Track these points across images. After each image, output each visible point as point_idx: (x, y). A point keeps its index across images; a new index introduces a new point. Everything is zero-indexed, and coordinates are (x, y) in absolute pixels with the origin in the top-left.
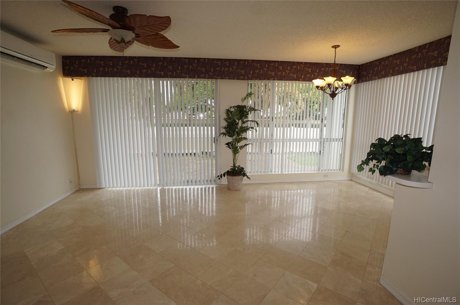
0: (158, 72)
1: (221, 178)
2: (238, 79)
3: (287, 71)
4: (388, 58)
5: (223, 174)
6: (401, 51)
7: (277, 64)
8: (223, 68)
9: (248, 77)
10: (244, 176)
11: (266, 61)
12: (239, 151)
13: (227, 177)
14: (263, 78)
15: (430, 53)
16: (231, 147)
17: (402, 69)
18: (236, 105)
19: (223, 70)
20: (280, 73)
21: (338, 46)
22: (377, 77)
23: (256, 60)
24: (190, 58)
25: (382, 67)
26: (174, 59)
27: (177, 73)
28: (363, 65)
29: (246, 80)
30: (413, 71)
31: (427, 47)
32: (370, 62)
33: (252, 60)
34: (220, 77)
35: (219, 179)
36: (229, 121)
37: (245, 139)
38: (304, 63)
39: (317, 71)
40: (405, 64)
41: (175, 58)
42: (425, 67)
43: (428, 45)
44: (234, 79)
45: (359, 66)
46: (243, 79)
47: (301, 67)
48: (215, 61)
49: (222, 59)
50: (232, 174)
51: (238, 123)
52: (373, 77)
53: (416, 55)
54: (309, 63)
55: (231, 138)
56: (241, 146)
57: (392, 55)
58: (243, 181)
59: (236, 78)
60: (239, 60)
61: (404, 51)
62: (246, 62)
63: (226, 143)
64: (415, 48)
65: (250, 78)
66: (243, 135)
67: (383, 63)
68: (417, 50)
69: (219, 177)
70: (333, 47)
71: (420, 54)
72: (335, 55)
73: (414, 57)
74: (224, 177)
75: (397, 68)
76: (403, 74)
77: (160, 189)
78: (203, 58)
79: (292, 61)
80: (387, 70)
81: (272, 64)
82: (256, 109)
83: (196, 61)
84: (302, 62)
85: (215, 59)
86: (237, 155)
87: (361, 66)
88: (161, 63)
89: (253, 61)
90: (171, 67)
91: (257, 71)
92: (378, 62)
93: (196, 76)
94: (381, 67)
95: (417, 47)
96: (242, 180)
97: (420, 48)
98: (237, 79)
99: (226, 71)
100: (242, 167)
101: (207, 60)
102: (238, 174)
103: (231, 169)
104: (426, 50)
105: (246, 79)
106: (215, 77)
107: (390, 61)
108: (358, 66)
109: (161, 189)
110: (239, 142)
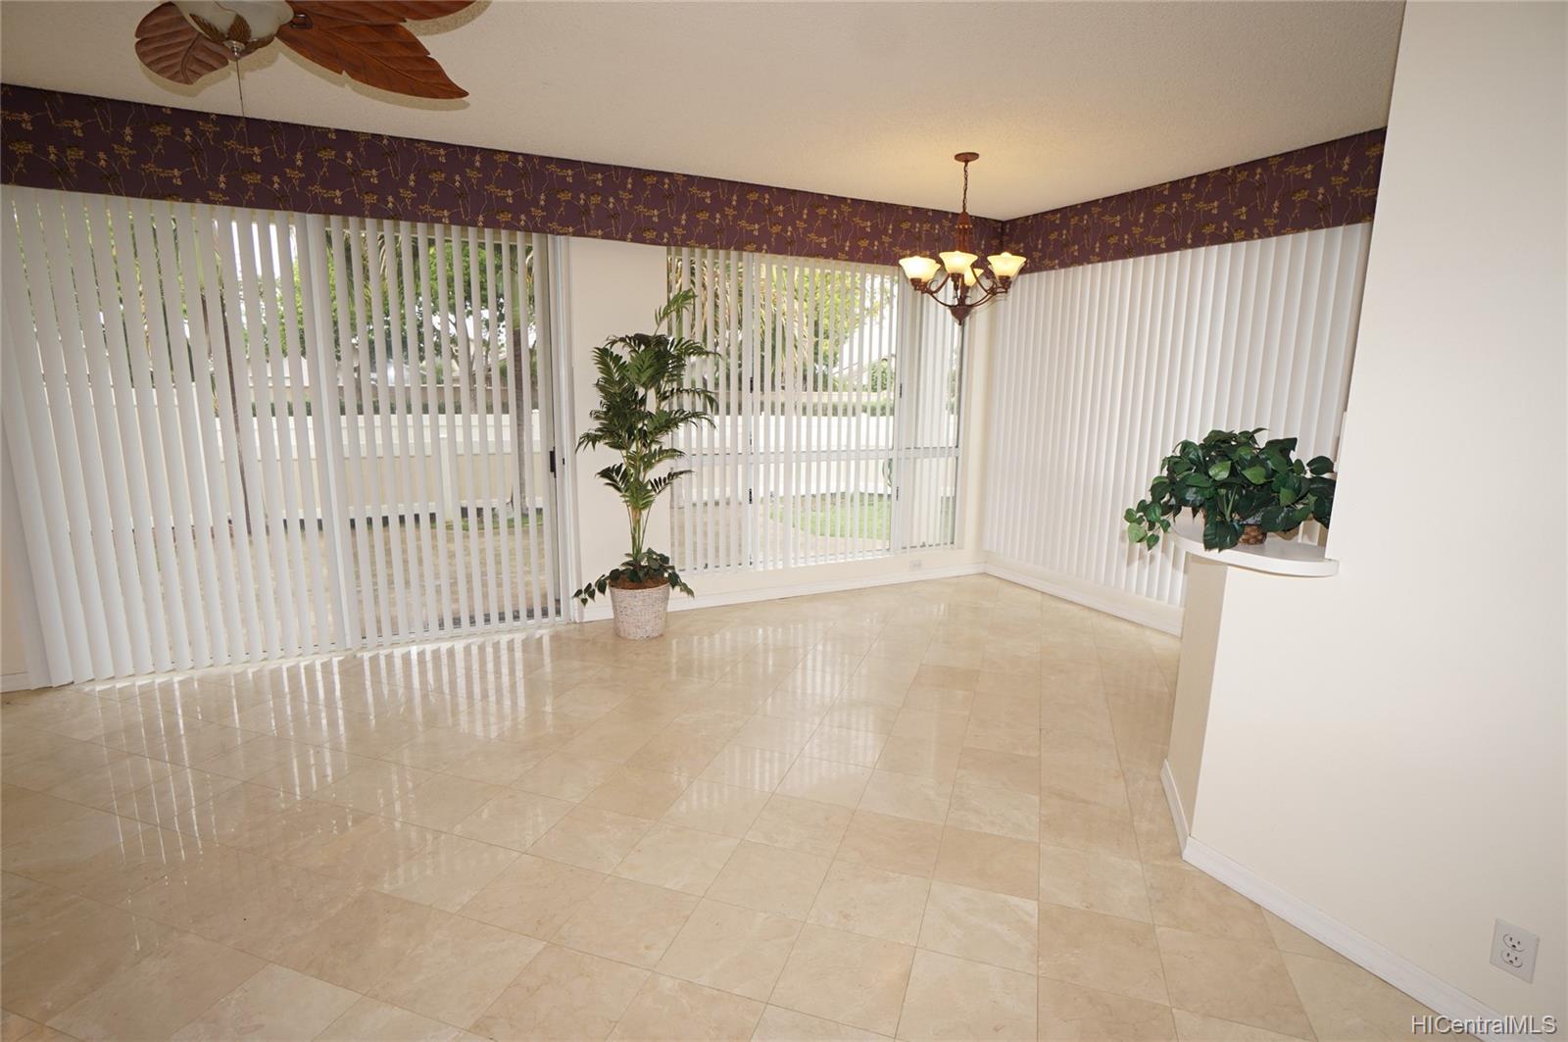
0: (317, 189)
1: (589, 600)
2: (638, 239)
3: (801, 225)
4: (1087, 206)
5: (593, 584)
6: (1124, 191)
7: (767, 196)
8: (582, 196)
9: (672, 235)
10: (673, 587)
11: (732, 185)
12: (651, 499)
13: (611, 591)
14: (724, 243)
15: (1201, 205)
16: (621, 485)
17: (1129, 243)
18: (631, 335)
19: (582, 202)
20: (776, 229)
21: (975, 156)
22: (1057, 261)
23: (700, 177)
24: (454, 146)
25: (1071, 232)
26: (385, 141)
27: (398, 199)
28: (1013, 222)
29: (665, 245)
30: (1157, 250)
31: (1193, 186)
32: (1035, 215)
33: (684, 175)
34: (571, 229)
35: (584, 601)
36: (616, 389)
37: (672, 457)
38: (852, 199)
39: (888, 229)
40: (1137, 230)
41: (391, 137)
42: (1189, 241)
43: (1194, 180)
44: (623, 239)
45: (1004, 223)
46: (653, 242)
47: (841, 212)
48: (552, 167)
49: (580, 162)
50: (632, 581)
51: (643, 401)
52: (1047, 262)
53: (1164, 206)
54: (867, 201)
55: (618, 451)
56: (655, 480)
57: (1098, 200)
58: (670, 602)
59: (630, 236)
60: (640, 170)
61: (1133, 192)
62: (667, 181)
63: (599, 471)
64: (1161, 185)
65: (679, 238)
66: (666, 441)
67: (1073, 221)
68: (1166, 193)
69: (583, 596)
70: (958, 157)
71: (1175, 205)
72: (966, 185)
73: (1159, 210)
74: (602, 595)
75: (1113, 240)
76: (1130, 257)
77: (340, 662)
78: (507, 152)
79: (815, 192)
80: (1086, 241)
81: (753, 196)
82: (710, 348)
83: (478, 158)
84: (845, 199)
85: (552, 158)
86: (644, 513)
87: (1008, 226)
88: (327, 155)
89: (691, 179)
90: (374, 172)
91: (703, 216)
92: (1059, 215)
93: (481, 218)
94: (1068, 231)
95: (1165, 184)
96: (667, 598)
97: (1177, 186)
98: (632, 241)
99: (593, 207)
100: (661, 556)
101: (520, 158)
102: (651, 579)
103: (623, 564)
104: (1190, 196)
105: (665, 240)
106: (554, 225)
107: (1096, 216)
108: (1000, 224)
109: (342, 661)
110: (649, 465)
